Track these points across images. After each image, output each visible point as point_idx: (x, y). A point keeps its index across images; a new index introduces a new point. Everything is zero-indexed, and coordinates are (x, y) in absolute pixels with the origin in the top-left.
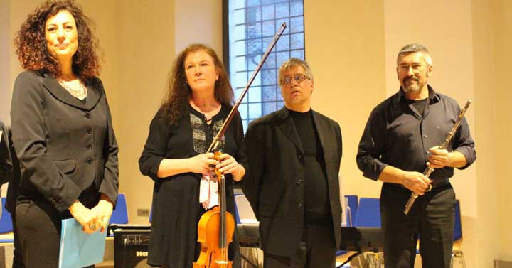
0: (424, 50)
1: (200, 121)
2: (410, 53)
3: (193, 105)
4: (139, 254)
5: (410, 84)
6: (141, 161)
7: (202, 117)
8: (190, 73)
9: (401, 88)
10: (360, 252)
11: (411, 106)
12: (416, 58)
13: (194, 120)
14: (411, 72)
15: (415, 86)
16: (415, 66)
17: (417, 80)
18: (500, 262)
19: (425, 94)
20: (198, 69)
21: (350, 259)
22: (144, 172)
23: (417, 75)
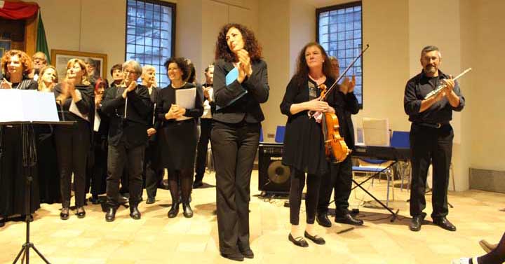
0: (437, 49)
1: (313, 85)
2: (430, 51)
3: (310, 77)
4: (272, 158)
5: (430, 69)
6: (281, 106)
7: (315, 83)
8: (308, 58)
9: (423, 70)
10: (397, 161)
11: (430, 81)
12: (433, 54)
13: (310, 85)
14: (432, 61)
15: (433, 69)
16: (434, 58)
17: (435, 66)
18: (473, 169)
19: (436, 74)
20: (312, 56)
21: (391, 165)
22: (283, 112)
23: (434, 63)
